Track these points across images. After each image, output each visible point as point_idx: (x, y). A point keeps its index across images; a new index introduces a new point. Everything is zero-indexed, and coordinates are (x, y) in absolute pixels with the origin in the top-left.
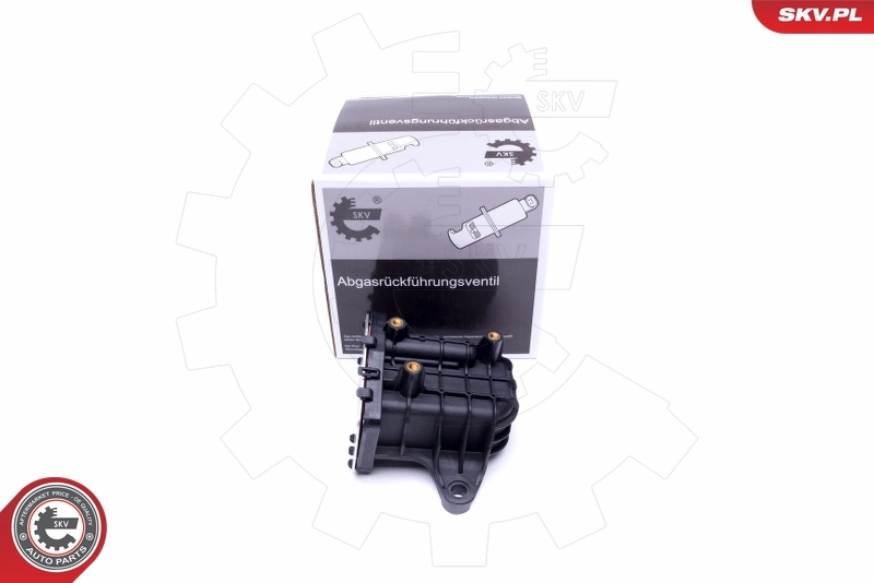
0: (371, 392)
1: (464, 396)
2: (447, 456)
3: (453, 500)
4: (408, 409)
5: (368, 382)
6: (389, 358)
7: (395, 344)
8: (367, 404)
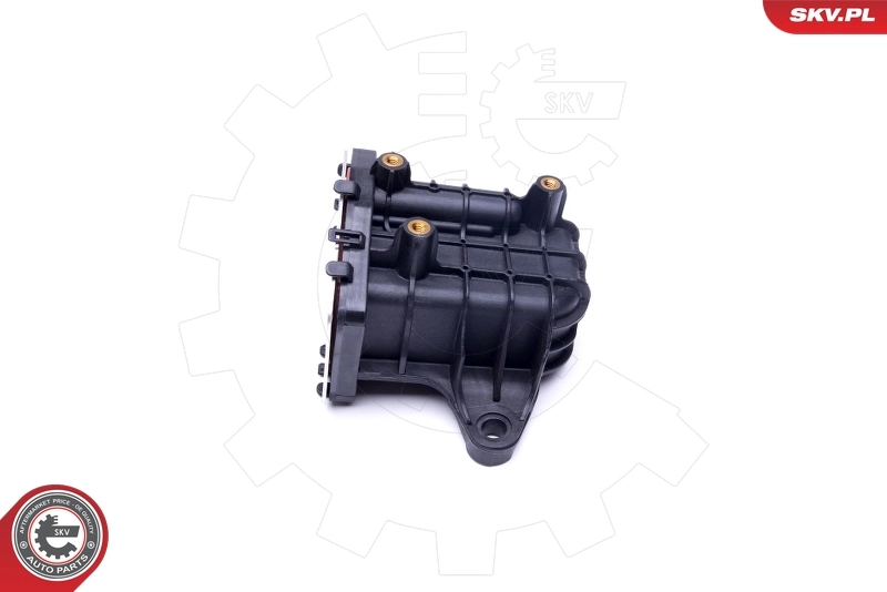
0: (351, 268)
1: (502, 277)
2: (474, 375)
3: (484, 443)
4: (411, 297)
5: (345, 253)
6: (380, 218)
7: (389, 195)
8: (343, 289)
